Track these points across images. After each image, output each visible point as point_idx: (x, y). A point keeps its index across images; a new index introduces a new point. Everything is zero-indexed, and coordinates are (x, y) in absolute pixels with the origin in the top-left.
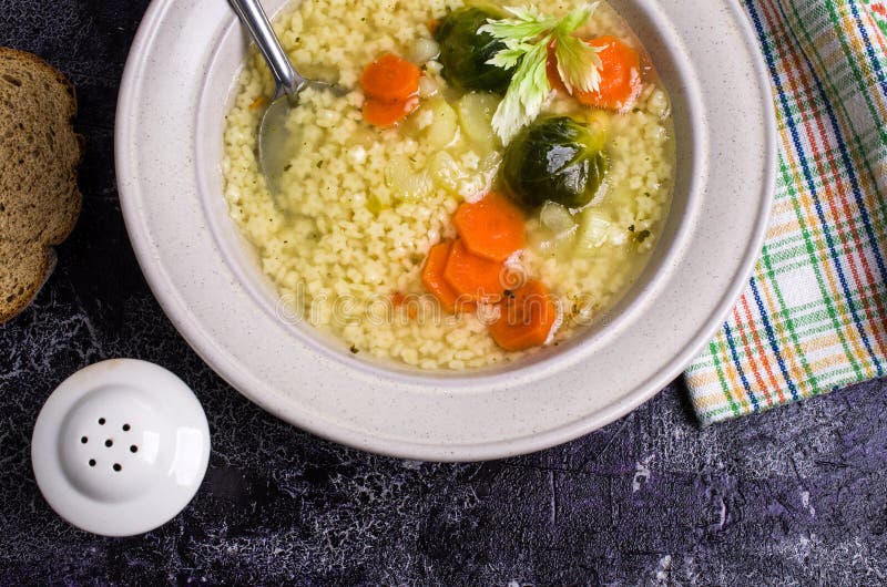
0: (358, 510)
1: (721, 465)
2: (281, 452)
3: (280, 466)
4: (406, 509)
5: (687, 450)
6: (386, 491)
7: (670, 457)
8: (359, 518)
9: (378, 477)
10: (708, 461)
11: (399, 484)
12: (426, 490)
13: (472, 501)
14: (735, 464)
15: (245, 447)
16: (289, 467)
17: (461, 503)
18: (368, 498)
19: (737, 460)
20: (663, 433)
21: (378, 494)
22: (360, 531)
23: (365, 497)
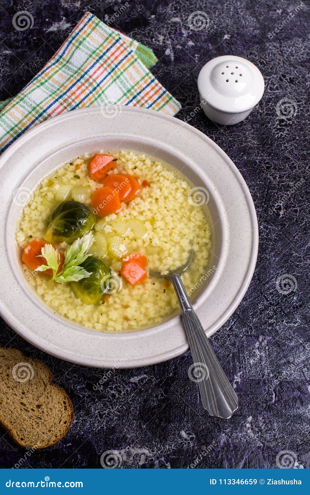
0: (111, 402)
1: (271, 375)
2: (75, 377)
3: (75, 383)
4: (133, 400)
5: (256, 369)
6: (123, 392)
7: (249, 372)
8: (111, 405)
9: (119, 387)
10: (266, 374)
11: (129, 389)
12: (141, 391)
13: (162, 395)
14: (278, 374)
15: (59, 375)
16: (79, 383)
17: (157, 396)
18: (115, 396)
19: (278, 373)
20: (245, 362)
21: (119, 394)
22: (112, 411)
23: (113, 396)
